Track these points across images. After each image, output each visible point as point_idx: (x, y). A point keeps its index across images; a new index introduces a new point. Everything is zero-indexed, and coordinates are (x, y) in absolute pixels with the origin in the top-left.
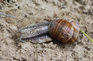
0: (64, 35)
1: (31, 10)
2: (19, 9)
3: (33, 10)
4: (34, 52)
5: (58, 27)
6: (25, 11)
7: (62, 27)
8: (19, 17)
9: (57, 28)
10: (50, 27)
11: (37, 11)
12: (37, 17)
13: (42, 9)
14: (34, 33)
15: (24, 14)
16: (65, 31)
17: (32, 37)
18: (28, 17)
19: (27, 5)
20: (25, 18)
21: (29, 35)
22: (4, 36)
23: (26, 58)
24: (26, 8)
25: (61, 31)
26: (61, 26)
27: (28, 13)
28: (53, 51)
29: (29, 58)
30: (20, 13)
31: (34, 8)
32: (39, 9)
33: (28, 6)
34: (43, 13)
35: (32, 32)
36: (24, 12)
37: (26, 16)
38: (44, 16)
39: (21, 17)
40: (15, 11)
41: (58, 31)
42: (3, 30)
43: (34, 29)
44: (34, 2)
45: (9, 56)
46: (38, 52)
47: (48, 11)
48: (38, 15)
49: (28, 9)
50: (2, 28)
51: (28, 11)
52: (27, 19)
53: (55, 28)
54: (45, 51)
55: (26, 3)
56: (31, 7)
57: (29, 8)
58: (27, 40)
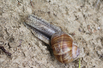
0: (58, 47)
1: (58, 12)
2: (49, 3)
3: (60, 14)
4: (27, 41)
5: (60, 38)
6: (53, 9)
7: (62, 41)
8: (43, 8)
9: (58, 38)
10: (56, 33)
11: (63, 18)
12: (57, 22)
13: (67, 20)
14: (39, 26)
15: (49, 9)
16: (61, 45)
17: (35, 29)
18: (50, 15)
19: (59, 6)
20: (47, 13)
21: (33, 24)
22: (16, 9)
23: (15, 38)
24: (55, 7)
25: (58, 42)
26: (62, 39)
27: (53, 13)
28: (41, 54)
29: (17, 41)
30: (46, 7)
31: (62, 14)
32: (66, 18)
33: (58, 8)
34: (65, 24)
35: (37, 24)
36: (51, 8)
37: (49, 13)
38: (64, 26)
39: (45, 10)
40: (44, 2)
41: (56, 41)
42: (20, 5)
43: (42, 24)
44: (67, 10)
45: (4, 25)
46: (29, 44)
47: (70, 26)
48: (60, 22)
49: (56, 10)
50: (21, 2)
51: (55, 11)
52: (48, 15)
53: (57, 37)
54: (35, 48)
55: (59, 4)
56: (60, 11)
57: (58, 10)
58: (30, 28)
